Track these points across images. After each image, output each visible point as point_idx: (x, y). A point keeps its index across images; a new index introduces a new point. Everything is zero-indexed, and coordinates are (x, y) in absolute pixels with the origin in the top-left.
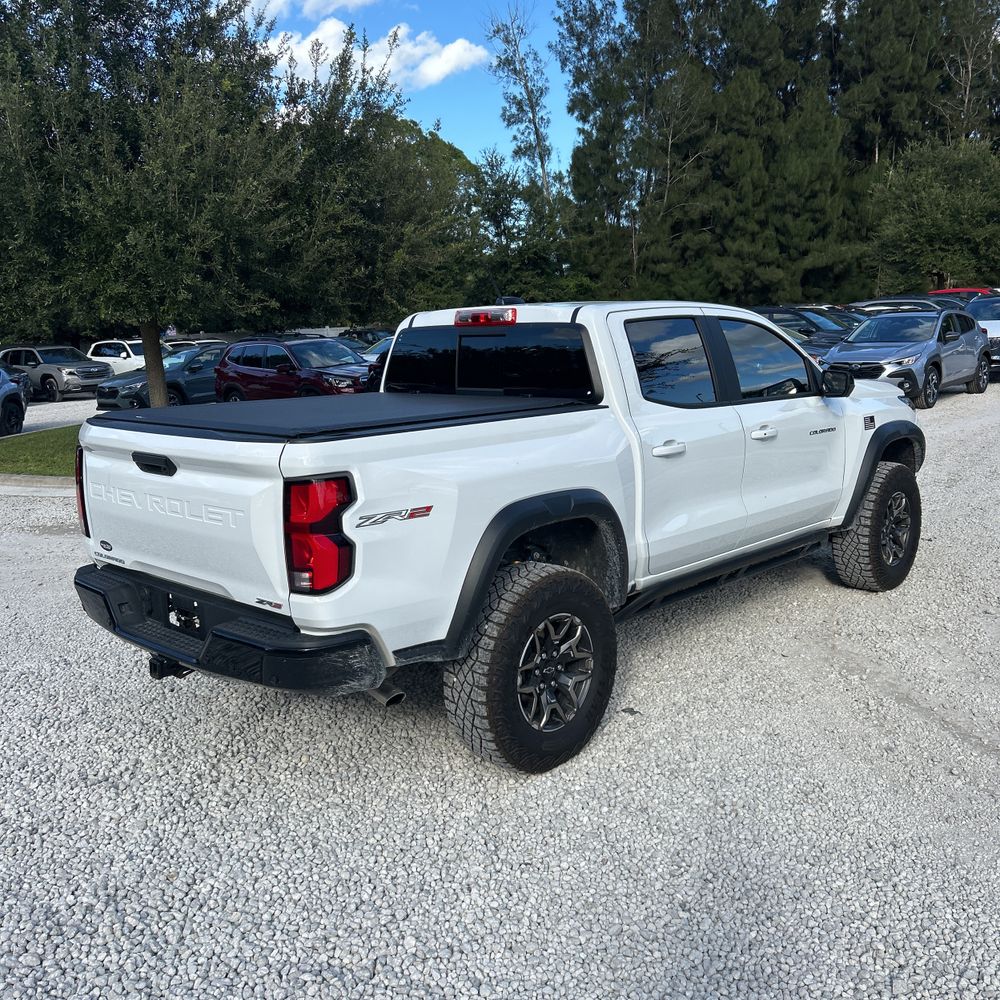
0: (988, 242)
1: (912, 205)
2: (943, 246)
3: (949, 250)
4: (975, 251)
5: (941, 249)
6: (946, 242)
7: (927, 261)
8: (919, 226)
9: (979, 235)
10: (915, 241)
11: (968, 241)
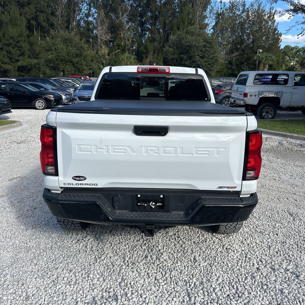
0: (77, 63)
1: (55, 49)
2: (66, 63)
3: (67, 64)
4: (74, 65)
5: (65, 64)
6: (66, 61)
7: (61, 67)
8: (59, 56)
9: (75, 60)
10: (57, 60)
11: (72, 62)
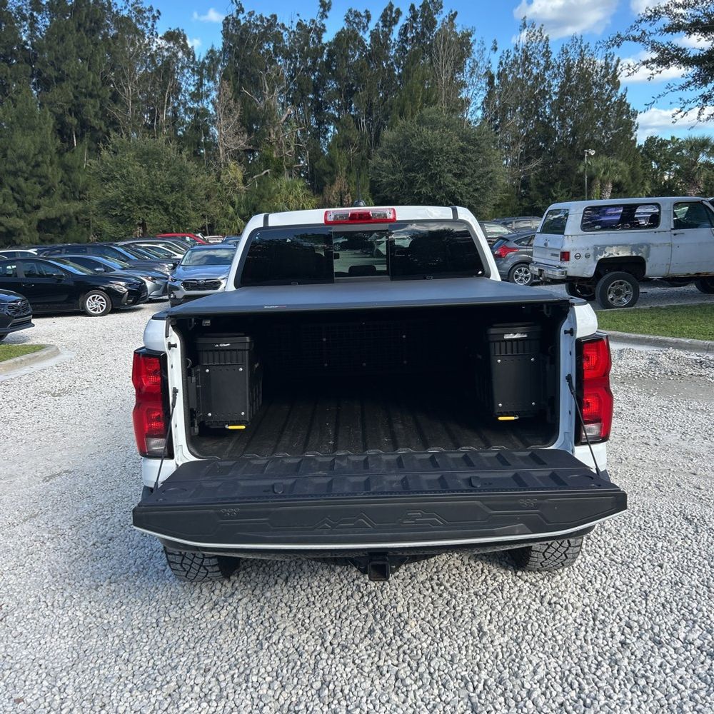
0: (174, 204)
1: (122, 176)
2: (147, 206)
3: (151, 209)
4: (166, 210)
5: (146, 208)
6: (148, 203)
7: (138, 215)
8: (130, 191)
9: (170, 199)
10: (129, 201)
11: (162, 203)
